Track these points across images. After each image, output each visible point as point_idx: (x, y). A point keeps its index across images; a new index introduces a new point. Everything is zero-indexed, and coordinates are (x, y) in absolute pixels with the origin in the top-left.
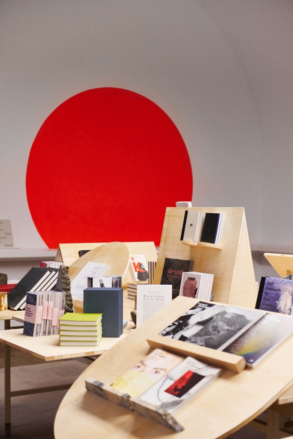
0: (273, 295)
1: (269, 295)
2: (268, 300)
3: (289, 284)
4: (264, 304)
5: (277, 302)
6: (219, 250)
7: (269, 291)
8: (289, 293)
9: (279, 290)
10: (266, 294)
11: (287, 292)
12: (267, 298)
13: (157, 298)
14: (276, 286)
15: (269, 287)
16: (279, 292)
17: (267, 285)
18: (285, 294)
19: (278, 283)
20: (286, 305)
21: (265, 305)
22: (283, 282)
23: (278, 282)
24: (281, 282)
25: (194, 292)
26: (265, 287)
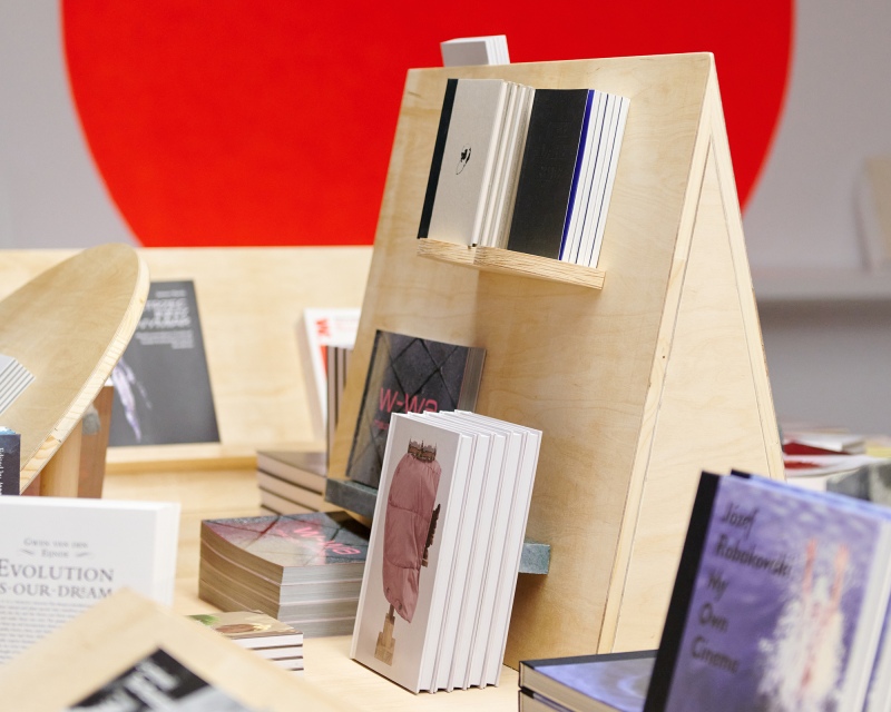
0: (750, 599)
1: (728, 595)
2: (719, 623)
3: (834, 529)
4: (699, 647)
5: (765, 645)
6: (588, 294)
7: (730, 569)
8: (831, 590)
9: (782, 569)
10: (718, 584)
11: (822, 583)
12: (717, 610)
13: (75, 582)
14: (767, 538)
15: (731, 542)
16: (777, 579)
17: (724, 528)
18: (809, 599)
19: (776, 519)
20: (807, 678)
21: (706, 654)
22: (806, 517)
23: (781, 511)
24: (793, 515)
25: (425, 526)
26: (712, 538)
